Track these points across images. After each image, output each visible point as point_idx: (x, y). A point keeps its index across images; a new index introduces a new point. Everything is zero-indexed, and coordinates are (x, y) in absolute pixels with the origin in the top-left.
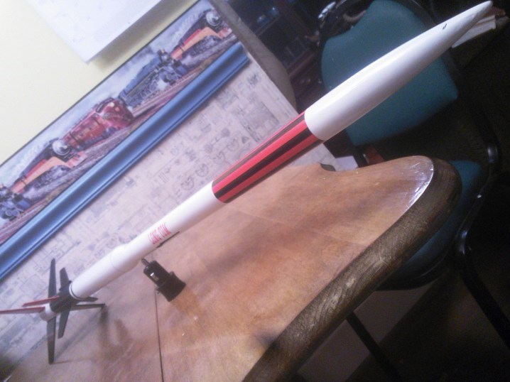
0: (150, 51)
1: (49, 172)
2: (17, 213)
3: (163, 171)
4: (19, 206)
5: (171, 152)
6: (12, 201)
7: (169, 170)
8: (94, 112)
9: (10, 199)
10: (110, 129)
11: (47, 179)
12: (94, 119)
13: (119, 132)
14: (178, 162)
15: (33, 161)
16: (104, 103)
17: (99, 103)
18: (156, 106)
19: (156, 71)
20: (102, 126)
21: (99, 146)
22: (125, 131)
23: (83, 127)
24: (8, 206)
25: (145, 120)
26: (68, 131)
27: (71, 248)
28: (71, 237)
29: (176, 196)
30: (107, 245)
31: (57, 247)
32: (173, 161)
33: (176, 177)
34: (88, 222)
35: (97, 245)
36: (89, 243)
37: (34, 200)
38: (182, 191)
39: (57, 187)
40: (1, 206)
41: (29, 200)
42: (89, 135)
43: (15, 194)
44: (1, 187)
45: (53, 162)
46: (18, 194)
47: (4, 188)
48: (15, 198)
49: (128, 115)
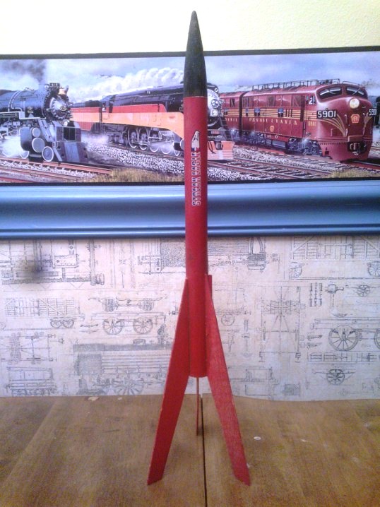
1: (154, 132)
2: (49, 155)
3: (325, 283)
4: (62, 149)
5: (370, 265)
6: (59, 129)
7: (337, 289)
9: (57, 124)
11: (141, 143)
12: (303, 103)
13: (322, 160)
14: (364, 290)
15: (145, 93)
16: (346, 90)
17: (335, 82)
20: (303, 126)
21: (268, 157)
22: (331, 166)
23: (272, 102)
24: (46, 133)
26: (243, 89)
27: (80, 279)
28: (96, 263)
29: (306, 341)
30: (135, 321)
31: (62, 260)
32: (358, 282)
33: (335, 311)
34: (141, 263)
35: (120, 309)
36: (113, 295)
37: (92, 159)
38: (324, 340)
39: (144, 168)
40: (35, 123)
41: (85, 149)
42: (267, 125)
43: (71, 124)
44: (61, 92)
45: (173, 121)
46: (77, 126)
47: (65, 98)
48: (65, 128)
49: (362, 144)
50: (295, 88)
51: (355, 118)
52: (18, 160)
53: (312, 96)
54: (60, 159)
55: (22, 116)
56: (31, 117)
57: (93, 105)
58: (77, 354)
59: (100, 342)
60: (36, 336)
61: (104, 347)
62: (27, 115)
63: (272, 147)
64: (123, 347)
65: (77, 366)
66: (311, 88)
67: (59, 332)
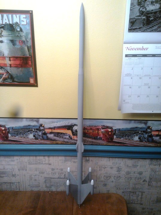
0: (146, 124)
1: (64, 134)
2: (40, 138)
3: (103, 166)
4: (42, 137)
5: (113, 163)
6: (42, 133)
7: (105, 168)
8: (101, 127)
9: (42, 132)
10: (100, 138)
11: (61, 136)
12: (98, 129)
13: (102, 141)
14: (112, 168)
15: (62, 126)
16: (108, 127)
17: (105, 126)
18: (125, 143)
19: (140, 132)
20: (98, 134)
21: (90, 140)
22: (104, 143)
23: (91, 129)
24: (39, 134)
25: (116, 145)
26: (85, 126)
27: (46, 164)
28: (50, 160)
29: (98, 178)
30: (59, 173)
31: (42, 160)
32: (110, 166)
33: (105, 172)
34: (60, 161)
35: (55, 170)
36: (53, 167)
37: (49, 139)
38: (102, 178)
39: (61, 141)
40: (36, 132)
41: (48, 137)
42: (90, 133)
43: (45, 132)
44: (43, 125)
45: (68, 132)
46: (46, 132)
47: (44, 127)
48: (44, 133)
49: (111, 138)
50: (96, 127)
51: (110, 133)
52: (32, 139)
53: (100, 128)
54: (42, 139)
55: (33, 130)
56: (36, 130)
57: (50, 128)
58: (45, 179)
59: (50, 177)
60: (36, 175)
61: (51, 178)
62: (35, 130)
63: (91, 138)
64: (56, 178)
65: (45, 182)
66: (100, 127)
67: (41, 175)
